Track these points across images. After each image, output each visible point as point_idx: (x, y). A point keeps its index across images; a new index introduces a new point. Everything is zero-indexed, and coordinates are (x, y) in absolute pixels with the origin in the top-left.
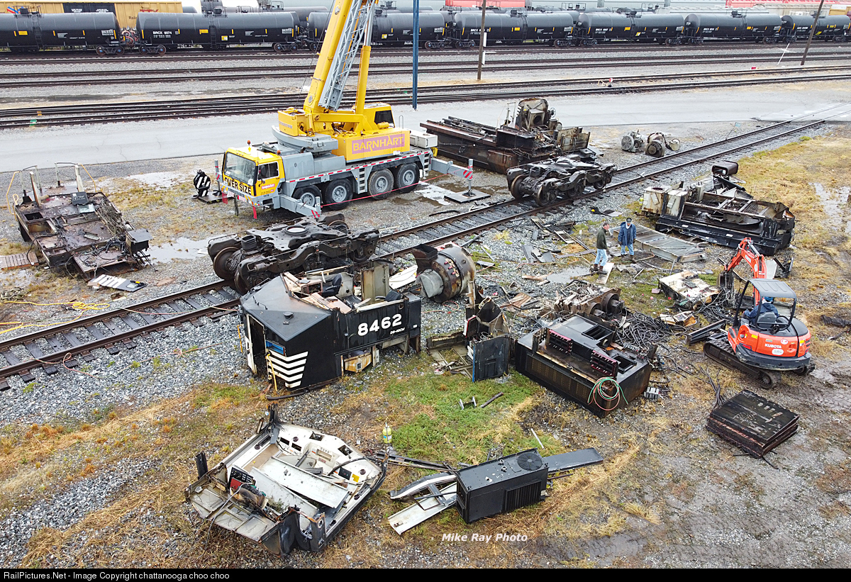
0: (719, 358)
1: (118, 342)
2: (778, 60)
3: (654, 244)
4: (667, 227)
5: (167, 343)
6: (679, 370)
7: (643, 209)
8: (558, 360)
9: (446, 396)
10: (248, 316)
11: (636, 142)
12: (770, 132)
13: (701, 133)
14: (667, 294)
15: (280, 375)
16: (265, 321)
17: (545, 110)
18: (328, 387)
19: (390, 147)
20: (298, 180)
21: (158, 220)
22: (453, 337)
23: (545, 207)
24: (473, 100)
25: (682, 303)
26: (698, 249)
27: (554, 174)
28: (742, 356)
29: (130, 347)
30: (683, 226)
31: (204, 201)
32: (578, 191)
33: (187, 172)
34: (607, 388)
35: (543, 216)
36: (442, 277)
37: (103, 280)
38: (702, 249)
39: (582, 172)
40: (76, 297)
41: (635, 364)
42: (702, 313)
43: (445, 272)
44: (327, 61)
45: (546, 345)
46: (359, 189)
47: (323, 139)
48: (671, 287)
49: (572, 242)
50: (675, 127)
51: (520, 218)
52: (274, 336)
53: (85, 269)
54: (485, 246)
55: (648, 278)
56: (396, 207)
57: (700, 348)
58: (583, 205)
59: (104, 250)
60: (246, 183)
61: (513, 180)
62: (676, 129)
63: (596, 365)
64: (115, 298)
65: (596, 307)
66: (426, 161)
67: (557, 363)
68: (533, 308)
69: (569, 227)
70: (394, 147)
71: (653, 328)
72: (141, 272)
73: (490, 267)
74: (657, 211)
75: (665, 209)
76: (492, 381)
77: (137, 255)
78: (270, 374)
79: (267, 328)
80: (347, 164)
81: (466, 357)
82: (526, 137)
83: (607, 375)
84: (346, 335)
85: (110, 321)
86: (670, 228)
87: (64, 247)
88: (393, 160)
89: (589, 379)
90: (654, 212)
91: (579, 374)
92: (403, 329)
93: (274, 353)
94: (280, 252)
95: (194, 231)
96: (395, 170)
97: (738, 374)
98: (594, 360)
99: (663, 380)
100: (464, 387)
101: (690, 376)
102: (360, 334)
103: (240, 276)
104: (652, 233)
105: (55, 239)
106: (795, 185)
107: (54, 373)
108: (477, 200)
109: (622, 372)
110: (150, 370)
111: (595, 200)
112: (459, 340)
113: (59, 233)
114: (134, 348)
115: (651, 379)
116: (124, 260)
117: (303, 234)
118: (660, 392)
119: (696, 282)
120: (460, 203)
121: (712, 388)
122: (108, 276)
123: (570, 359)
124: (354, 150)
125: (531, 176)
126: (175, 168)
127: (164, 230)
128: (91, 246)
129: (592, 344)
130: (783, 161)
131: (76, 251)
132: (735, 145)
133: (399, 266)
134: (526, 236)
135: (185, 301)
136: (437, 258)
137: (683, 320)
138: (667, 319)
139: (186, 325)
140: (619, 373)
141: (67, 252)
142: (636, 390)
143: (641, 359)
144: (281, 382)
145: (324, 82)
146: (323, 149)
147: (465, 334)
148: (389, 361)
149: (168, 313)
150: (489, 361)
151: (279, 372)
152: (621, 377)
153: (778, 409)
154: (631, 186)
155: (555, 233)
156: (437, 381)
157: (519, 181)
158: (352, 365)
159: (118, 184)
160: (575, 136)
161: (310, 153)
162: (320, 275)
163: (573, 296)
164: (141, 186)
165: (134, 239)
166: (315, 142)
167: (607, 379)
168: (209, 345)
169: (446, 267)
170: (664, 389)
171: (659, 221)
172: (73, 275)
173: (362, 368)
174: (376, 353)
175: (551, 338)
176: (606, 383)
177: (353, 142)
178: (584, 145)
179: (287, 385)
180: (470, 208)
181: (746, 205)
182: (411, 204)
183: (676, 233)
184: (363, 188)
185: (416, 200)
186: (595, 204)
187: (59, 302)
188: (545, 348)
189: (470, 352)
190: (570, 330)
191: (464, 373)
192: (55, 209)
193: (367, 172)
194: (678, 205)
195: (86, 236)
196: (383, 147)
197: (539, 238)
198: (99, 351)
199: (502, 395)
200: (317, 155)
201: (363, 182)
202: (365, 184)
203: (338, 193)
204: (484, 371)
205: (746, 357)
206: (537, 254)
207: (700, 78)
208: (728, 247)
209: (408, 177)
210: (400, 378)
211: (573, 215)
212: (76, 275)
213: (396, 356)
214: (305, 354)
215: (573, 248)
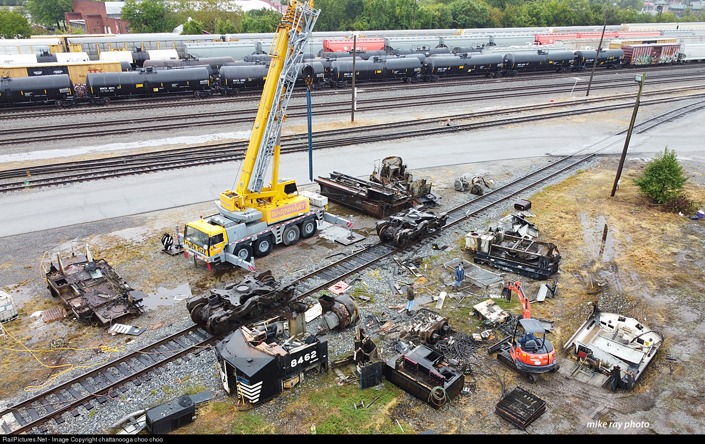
0: (505, 363)
1: (139, 376)
2: (570, 91)
3: (472, 276)
4: (481, 260)
5: (170, 374)
6: (482, 373)
7: (466, 248)
8: (410, 376)
9: (345, 400)
10: (225, 361)
11: (463, 184)
12: (557, 166)
13: (510, 170)
14: (478, 315)
15: (246, 396)
16: (235, 363)
17: (400, 165)
18: (275, 399)
19: (296, 211)
20: (237, 242)
21: (140, 273)
22: (348, 360)
23: (402, 247)
24: (349, 145)
25: (487, 323)
26: (500, 278)
27: (406, 225)
28: (518, 365)
29: (147, 379)
30: (492, 260)
31: (169, 254)
32: (424, 234)
33: (152, 227)
34: (438, 393)
35: (401, 254)
36: (338, 317)
37: (116, 328)
38: (502, 278)
39: (426, 221)
40: (102, 342)
41: (455, 376)
42: (499, 329)
43: (340, 313)
44: (252, 160)
45: (403, 365)
46: (277, 241)
47: (252, 212)
48: (480, 312)
49: (421, 275)
50: (492, 165)
51: (386, 258)
52: (240, 373)
53: (105, 321)
54: (364, 283)
55: (468, 303)
56: (302, 251)
57: (495, 355)
58: (428, 242)
59: (114, 305)
60: (203, 248)
61: (380, 230)
62: (493, 167)
63: (432, 379)
64: (128, 342)
65: (434, 332)
66: (321, 216)
67: (410, 377)
68: (395, 332)
69: (418, 263)
70: (299, 210)
71: (469, 343)
72: (140, 318)
73: (368, 301)
74: (475, 249)
75: (480, 248)
76: (373, 388)
77: (135, 306)
78: (239, 394)
79: (238, 369)
80: (268, 226)
81: (356, 372)
82: (388, 195)
83: (438, 385)
84: (284, 368)
85: (130, 360)
86: (483, 261)
87: (87, 306)
88: (299, 219)
89: (428, 388)
90: (473, 249)
91: (422, 385)
92: (317, 359)
93: (242, 383)
94: (235, 307)
95: (168, 282)
96: (300, 225)
97: (516, 374)
98: (431, 375)
99: (473, 381)
100: (357, 395)
101: (488, 377)
102: (292, 366)
103: (210, 325)
104: (472, 266)
105: (79, 299)
106: (569, 216)
107: (104, 402)
108: (357, 242)
109: (447, 382)
110: (163, 395)
111: (435, 238)
112: (350, 361)
113: (81, 295)
114: (150, 380)
115: (465, 380)
116: (128, 312)
117: (247, 292)
118: (470, 390)
119: (495, 308)
120: (345, 245)
121: (500, 385)
122: (120, 325)
123: (417, 375)
124: (273, 216)
125: (392, 226)
126: (142, 223)
127: (147, 282)
128: (105, 303)
129: (429, 365)
130: (562, 194)
131: (96, 308)
132: (532, 181)
133: (309, 303)
134: (390, 272)
135: (174, 341)
136: (334, 304)
137: (487, 336)
138: (477, 337)
139: (180, 360)
140: (445, 383)
141: (90, 310)
142: (456, 391)
143: (458, 372)
144: (247, 400)
145: (251, 174)
146: (252, 220)
147: (355, 359)
148: (310, 378)
149: (166, 352)
150: (370, 377)
151: (245, 394)
152: (447, 385)
153: (535, 398)
154: (461, 224)
155: (409, 268)
156: (340, 391)
157: (384, 230)
158: (288, 384)
159: (105, 240)
160: (421, 186)
161: (244, 224)
162: (263, 325)
163: (420, 324)
164: (122, 242)
165: (134, 298)
166: (247, 216)
167: (438, 387)
168: (196, 373)
169: (340, 310)
170: (473, 387)
171: (477, 256)
172: (95, 324)
173: (294, 385)
174: (302, 375)
175: (406, 362)
176: (438, 390)
177: (272, 211)
178: (428, 191)
179: (250, 401)
180: (353, 249)
181: (530, 245)
182: (312, 248)
183: (486, 264)
184: (279, 240)
185: (315, 244)
186: (435, 242)
187: (92, 347)
188: (403, 367)
189: (359, 369)
190: (417, 355)
191: (355, 383)
192: (74, 275)
193: (282, 230)
194: (488, 246)
195: (99, 295)
196: (292, 212)
197: (399, 273)
198: (129, 384)
199: (379, 398)
200: (247, 224)
201: (279, 236)
202: (281, 238)
203: (263, 245)
204: (368, 381)
205: (521, 367)
206: (398, 287)
207: (513, 113)
208: (519, 274)
209: (309, 227)
210: (317, 390)
211: (421, 252)
212: (97, 324)
213: (313, 374)
214: (261, 383)
215: (421, 281)
